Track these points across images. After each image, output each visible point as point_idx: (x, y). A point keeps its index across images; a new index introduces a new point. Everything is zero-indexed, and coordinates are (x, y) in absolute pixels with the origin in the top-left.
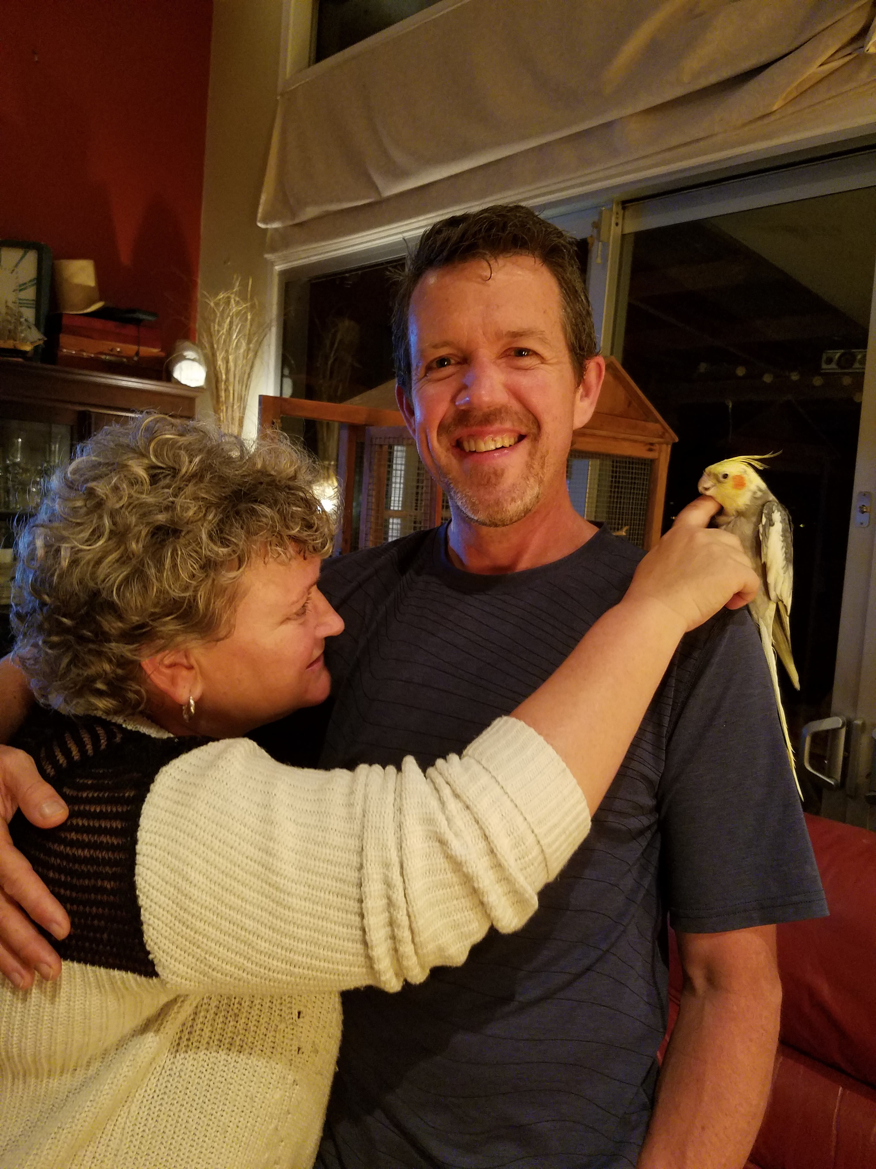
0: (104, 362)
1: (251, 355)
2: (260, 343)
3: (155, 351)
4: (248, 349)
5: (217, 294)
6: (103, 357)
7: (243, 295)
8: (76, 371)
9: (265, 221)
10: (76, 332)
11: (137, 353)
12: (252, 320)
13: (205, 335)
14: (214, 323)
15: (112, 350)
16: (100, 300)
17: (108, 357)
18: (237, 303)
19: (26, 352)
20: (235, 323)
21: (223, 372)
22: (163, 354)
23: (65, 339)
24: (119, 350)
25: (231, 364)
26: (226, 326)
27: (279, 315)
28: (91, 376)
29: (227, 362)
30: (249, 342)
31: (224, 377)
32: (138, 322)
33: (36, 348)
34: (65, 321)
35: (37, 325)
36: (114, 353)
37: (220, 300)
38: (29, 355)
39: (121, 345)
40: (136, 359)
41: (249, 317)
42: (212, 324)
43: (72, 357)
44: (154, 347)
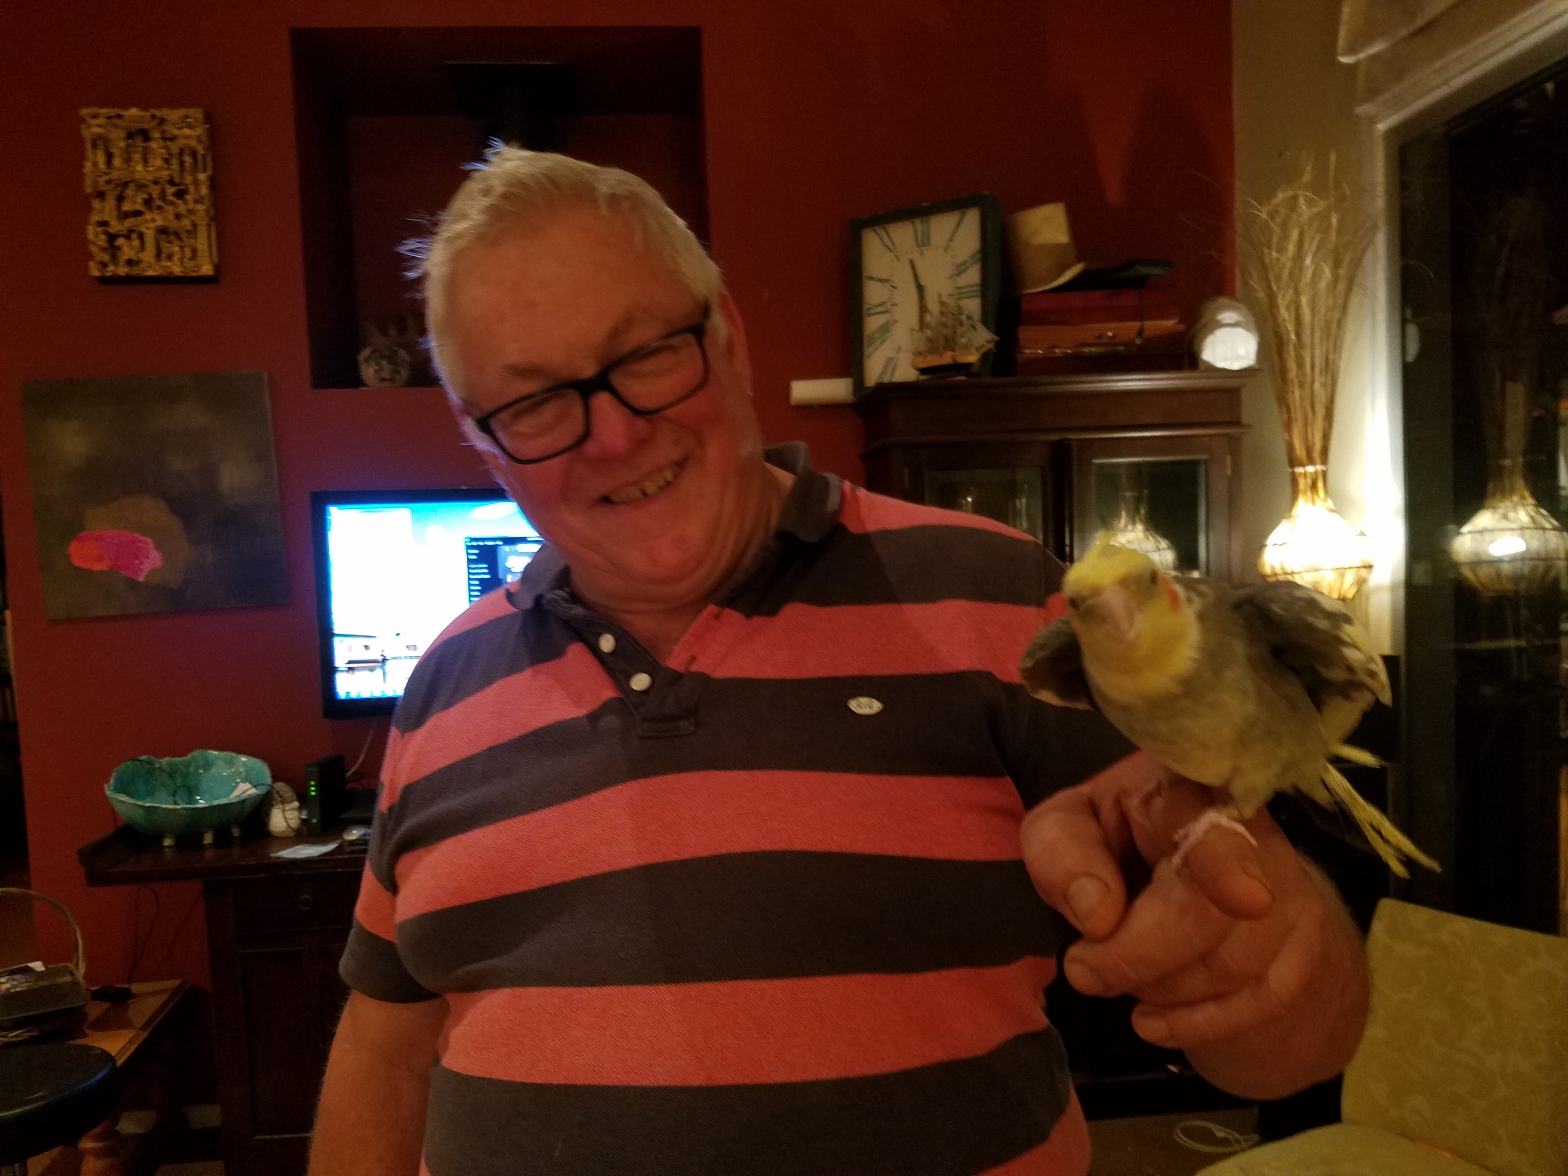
0: (1089, 358)
1: (1341, 286)
2: (1357, 264)
3: (1170, 324)
4: (1336, 280)
5: (1271, 195)
6: (1086, 350)
7: (1319, 187)
8: (1045, 379)
9: (1352, 50)
10: (1043, 319)
11: (1140, 333)
12: (1341, 222)
13: (1255, 274)
14: (1270, 248)
15: (1099, 338)
16: (1079, 260)
17: (1093, 349)
18: (1310, 203)
19: (970, 365)
20: (1307, 237)
21: (1291, 327)
22: (1182, 327)
23: (1026, 334)
24: (1110, 334)
25: (1306, 310)
26: (1291, 248)
27: (1389, 207)
28: (1068, 383)
29: (1298, 308)
30: (1336, 266)
31: (1293, 336)
32: (1140, 283)
33: (984, 357)
34: (1026, 307)
35: (985, 321)
36: (1104, 340)
37: (1277, 205)
38: (975, 369)
39: (1115, 325)
40: (1138, 341)
41: (1334, 221)
42: (1266, 250)
43: (1036, 361)
44: (1167, 318)
